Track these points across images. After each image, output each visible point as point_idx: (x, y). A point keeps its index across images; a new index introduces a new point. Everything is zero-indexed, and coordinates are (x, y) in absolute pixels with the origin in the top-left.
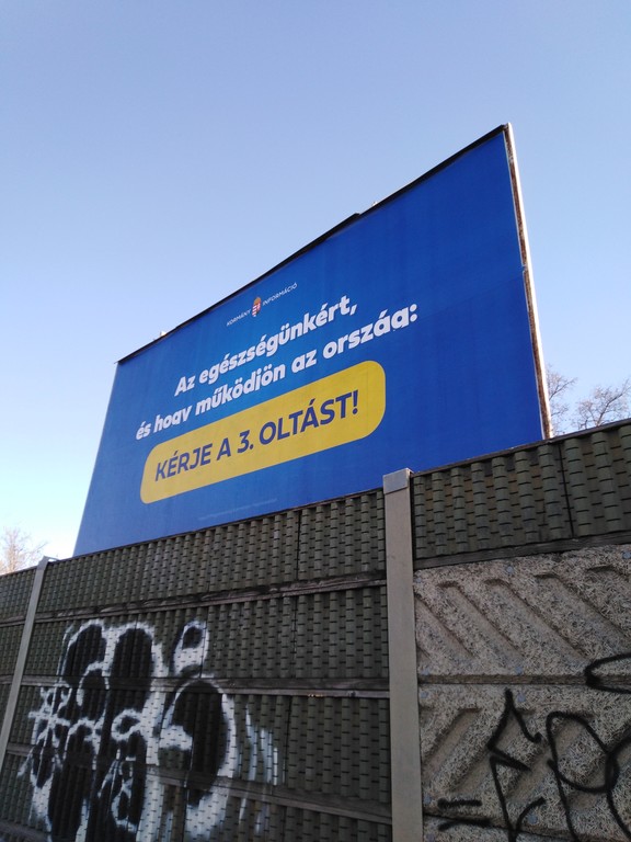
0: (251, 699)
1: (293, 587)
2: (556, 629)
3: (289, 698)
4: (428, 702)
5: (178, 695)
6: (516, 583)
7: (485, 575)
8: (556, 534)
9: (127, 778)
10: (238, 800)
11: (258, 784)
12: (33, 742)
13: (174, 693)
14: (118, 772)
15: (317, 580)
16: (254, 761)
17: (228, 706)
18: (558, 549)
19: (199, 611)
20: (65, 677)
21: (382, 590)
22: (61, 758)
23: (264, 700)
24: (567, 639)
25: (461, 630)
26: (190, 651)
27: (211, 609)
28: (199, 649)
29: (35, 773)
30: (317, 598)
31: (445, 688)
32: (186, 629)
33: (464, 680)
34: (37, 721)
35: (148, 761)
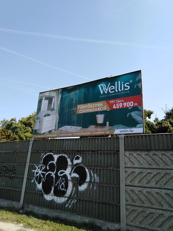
0: (92, 169)
1: (100, 151)
2: (147, 162)
3: (100, 169)
4: (127, 170)
5: (75, 168)
6: (142, 155)
7: (137, 153)
8: (148, 149)
9: (63, 182)
10: (90, 185)
11: (94, 182)
12: (35, 176)
13: (74, 167)
14: (61, 181)
15: (106, 151)
16: (93, 179)
17: (87, 170)
18: (148, 151)
19: (79, 154)
20: (42, 164)
21: (119, 154)
22: (44, 179)
23: (95, 169)
24: (149, 163)
25: (133, 161)
26: (77, 160)
27: (82, 153)
28: (79, 160)
29: (37, 181)
30: (105, 154)
31: (129, 169)
32: (76, 156)
33: (133, 168)
34: (35, 172)
35: (68, 179)
